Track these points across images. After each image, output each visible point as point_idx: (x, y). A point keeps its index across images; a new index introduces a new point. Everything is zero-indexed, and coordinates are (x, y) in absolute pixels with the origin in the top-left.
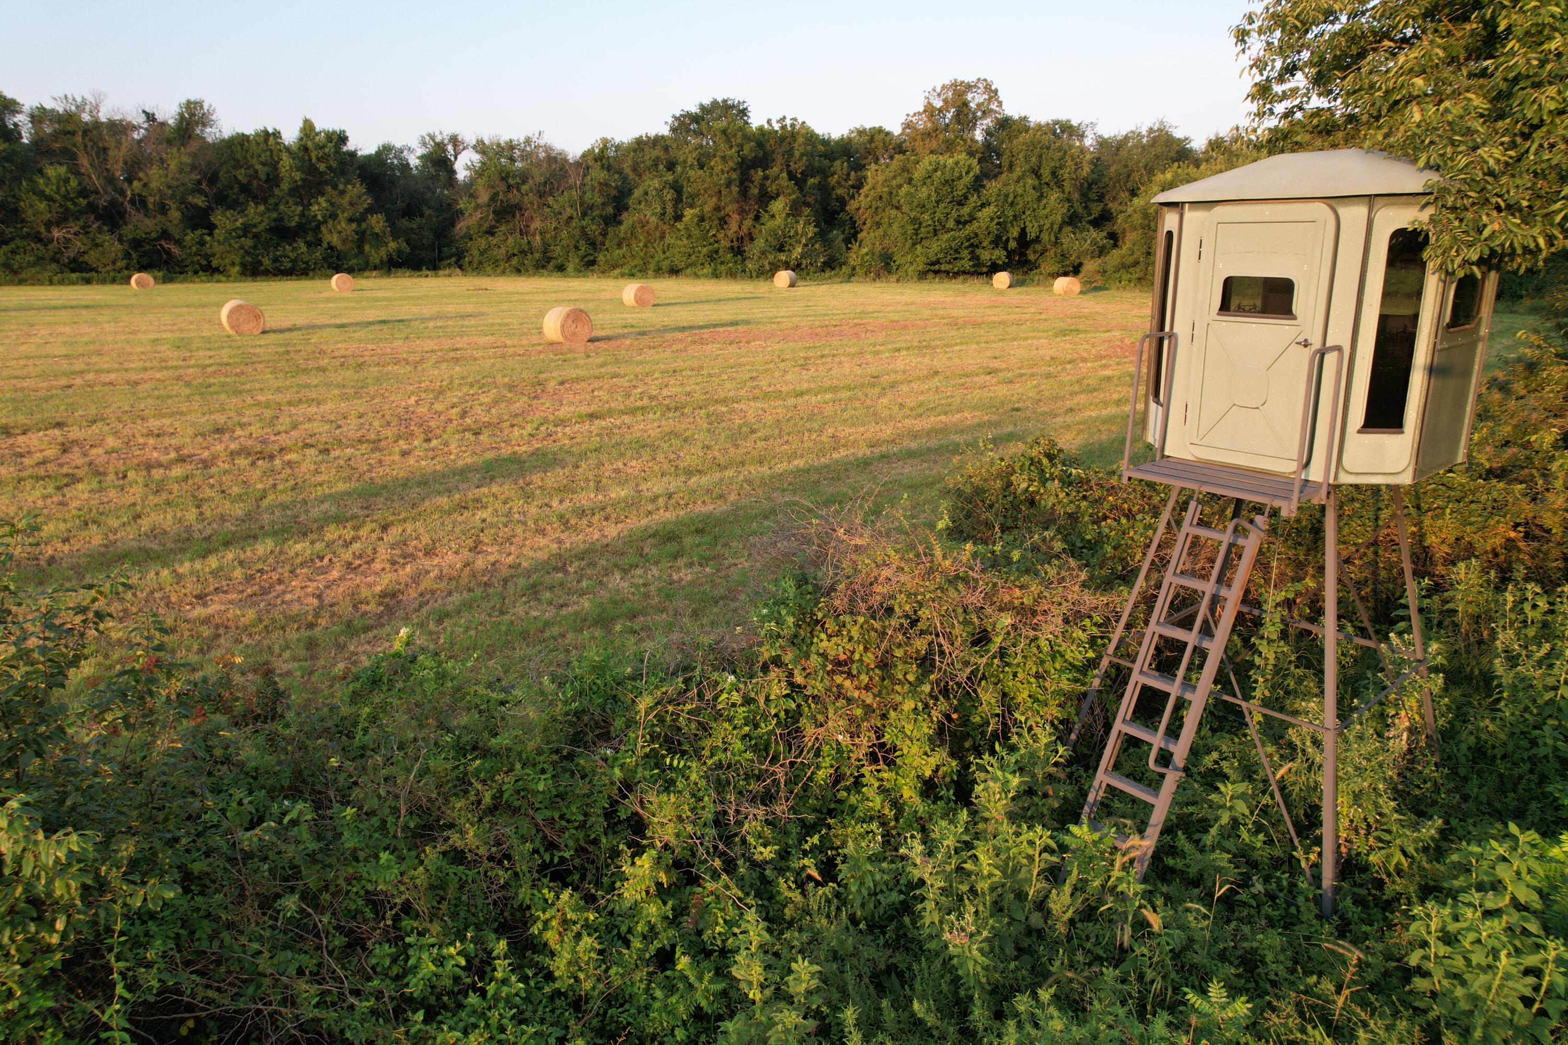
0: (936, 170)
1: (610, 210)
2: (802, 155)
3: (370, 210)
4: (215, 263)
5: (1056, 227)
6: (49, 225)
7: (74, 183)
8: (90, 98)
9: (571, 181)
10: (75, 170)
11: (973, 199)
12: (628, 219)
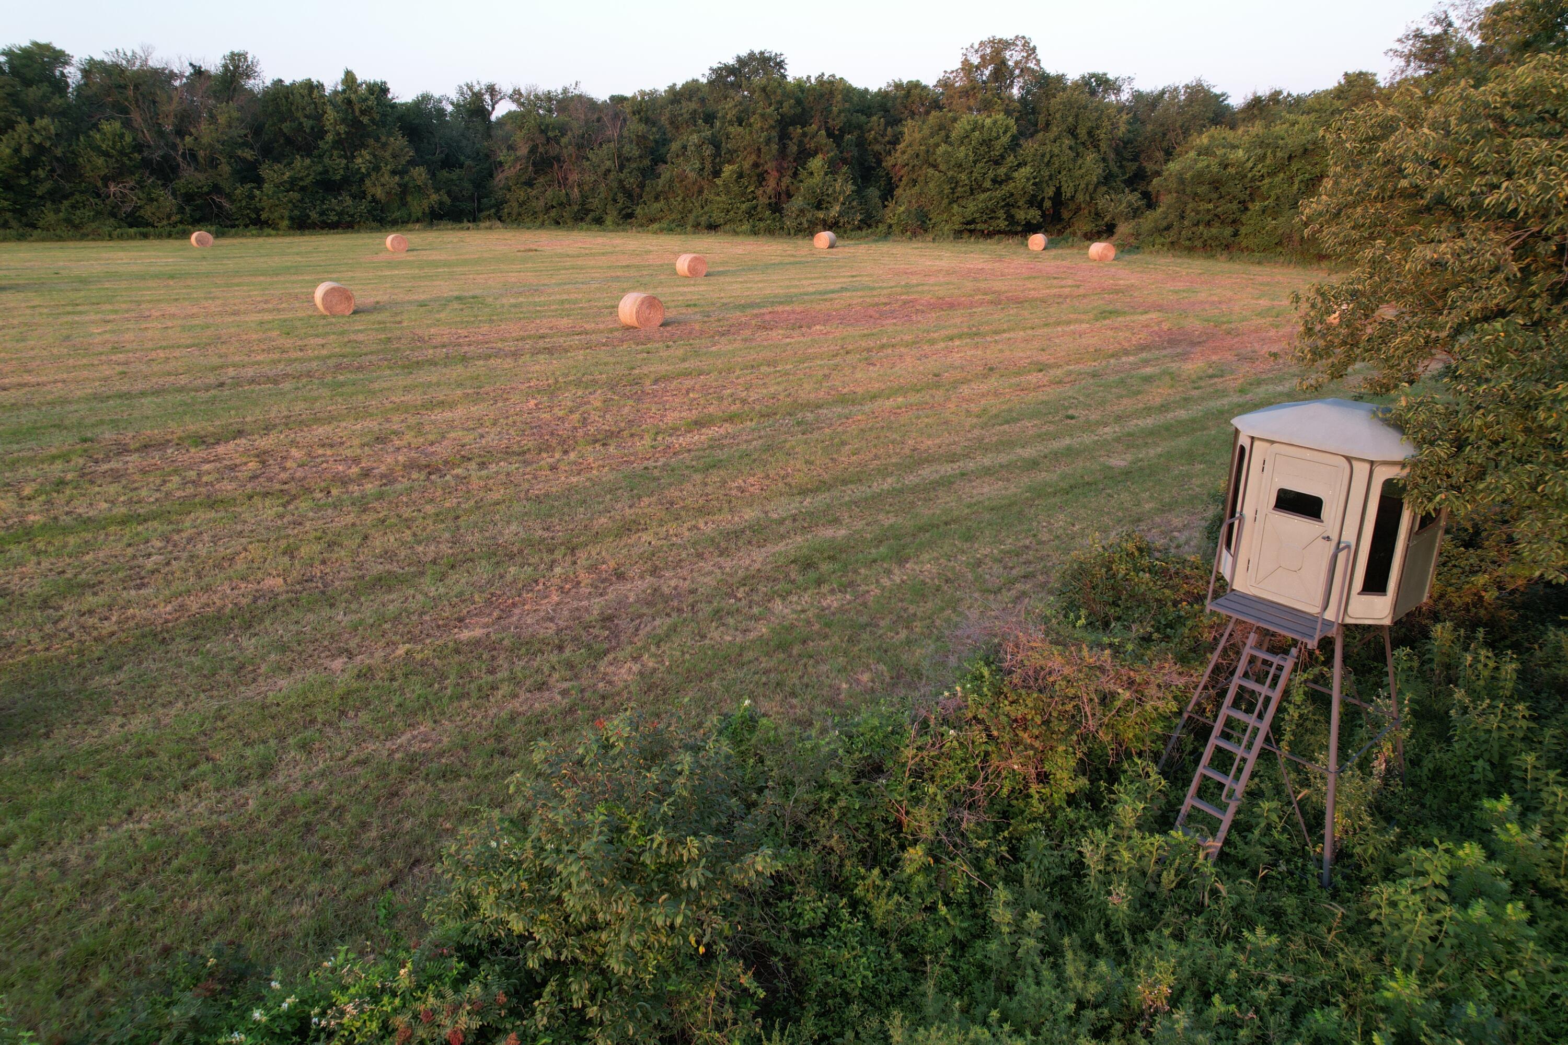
0: (973, 130)
1: (647, 162)
2: (840, 112)
3: (412, 163)
4: (264, 216)
5: (1091, 187)
6: (106, 180)
7: (128, 138)
8: (139, 52)
9: (609, 133)
10: (127, 124)
11: (1010, 159)
12: (666, 172)
